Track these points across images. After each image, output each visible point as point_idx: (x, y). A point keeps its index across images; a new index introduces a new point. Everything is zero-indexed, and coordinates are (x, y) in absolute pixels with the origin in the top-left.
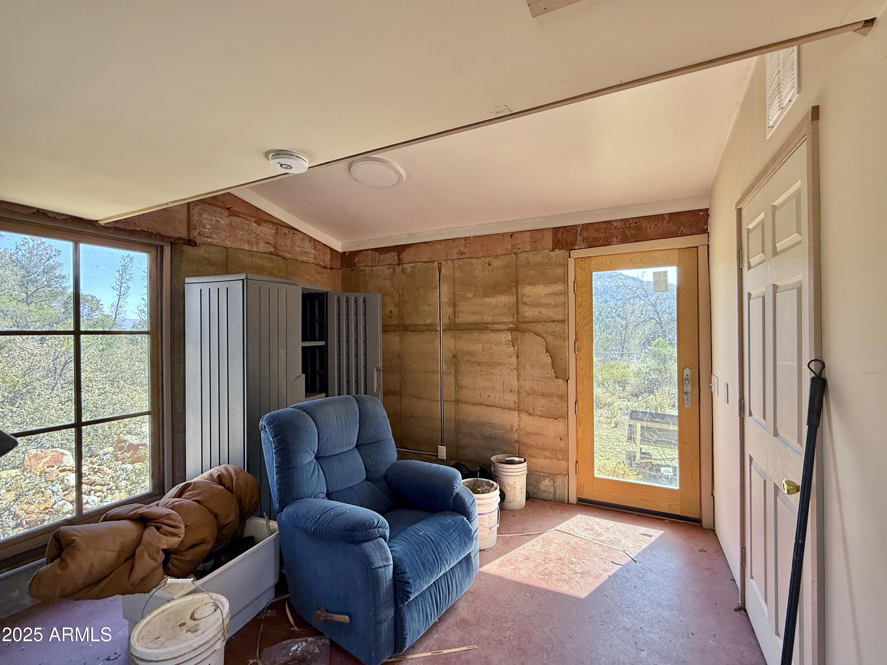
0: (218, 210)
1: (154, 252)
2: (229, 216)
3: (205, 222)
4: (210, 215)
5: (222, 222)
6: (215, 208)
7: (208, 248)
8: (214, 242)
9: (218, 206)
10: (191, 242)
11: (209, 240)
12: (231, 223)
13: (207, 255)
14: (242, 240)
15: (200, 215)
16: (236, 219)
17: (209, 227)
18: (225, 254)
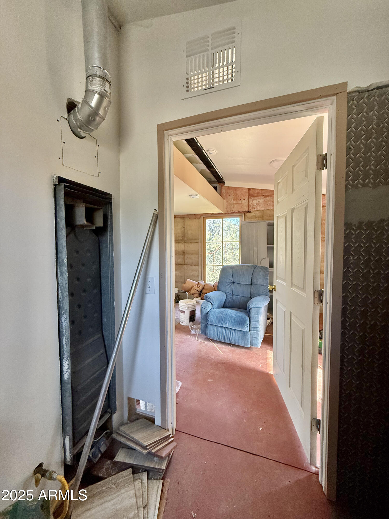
0: (260, 197)
1: (240, 217)
2: (264, 198)
3: (254, 203)
4: (256, 200)
5: (261, 201)
6: (258, 197)
7: (255, 212)
8: (258, 209)
9: (259, 196)
10: (249, 212)
11: (256, 209)
12: (265, 201)
13: (255, 215)
14: (270, 205)
15: (253, 201)
16: (268, 198)
17: (256, 205)
18: (262, 213)
